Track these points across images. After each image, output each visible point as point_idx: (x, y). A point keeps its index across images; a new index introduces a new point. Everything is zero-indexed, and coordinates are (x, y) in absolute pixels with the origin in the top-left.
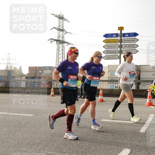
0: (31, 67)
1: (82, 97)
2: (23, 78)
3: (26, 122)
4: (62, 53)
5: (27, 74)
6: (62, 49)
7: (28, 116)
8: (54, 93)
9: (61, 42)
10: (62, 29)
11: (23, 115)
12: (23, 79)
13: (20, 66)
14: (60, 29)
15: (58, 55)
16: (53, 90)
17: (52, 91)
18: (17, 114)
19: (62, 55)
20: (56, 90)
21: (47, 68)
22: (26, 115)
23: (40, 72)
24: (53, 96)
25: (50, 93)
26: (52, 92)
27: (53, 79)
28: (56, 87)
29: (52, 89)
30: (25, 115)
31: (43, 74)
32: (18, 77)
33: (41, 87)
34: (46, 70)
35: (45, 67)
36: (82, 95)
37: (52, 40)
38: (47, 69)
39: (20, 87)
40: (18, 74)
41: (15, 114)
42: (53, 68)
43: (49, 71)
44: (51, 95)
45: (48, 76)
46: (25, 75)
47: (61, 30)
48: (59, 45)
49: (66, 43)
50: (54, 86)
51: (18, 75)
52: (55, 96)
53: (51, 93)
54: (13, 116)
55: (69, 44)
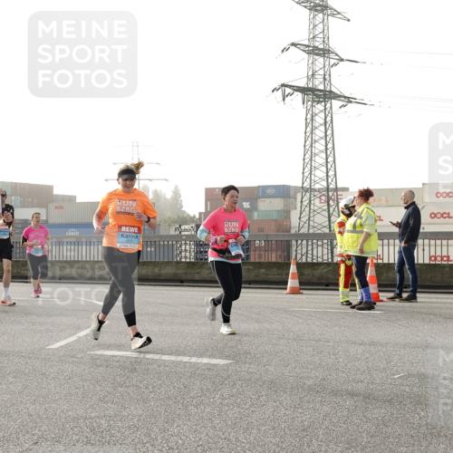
0: (214, 189)
1: (405, 295)
2: (186, 230)
3: (205, 388)
4: (326, 136)
5: (200, 214)
6: (326, 122)
7: (211, 365)
8: (301, 283)
9: (318, 96)
10: (321, 46)
11: (194, 360)
12: (186, 233)
13: (176, 187)
14: (316, 48)
15: (308, 143)
16: (296, 271)
17: (293, 274)
18: (173, 358)
19: (323, 142)
20: (307, 271)
21: (269, 191)
22: (205, 360)
23: (246, 205)
24: (294, 291)
25: (286, 283)
26: (293, 278)
27: (293, 231)
28: (304, 260)
29: (293, 269)
30: (200, 360)
31: (256, 214)
32: (170, 225)
33: (252, 260)
34: (268, 200)
35: (265, 188)
36: (401, 287)
37: (286, 89)
38: (269, 197)
39: (178, 263)
40: (169, 214)
41: (165, 357)
42: (292, 193)
43: (277, 204)
44: (288, 289)
45: (276, 221)
46: (194, 217)
47: (318, 51)
48: (312, 106)
49: (337, 97)
50: (299, 256)
51: (169, 218)
52: (304, 292)
53: (290, 281)
54: (159, 366)
55: (351, 102)
